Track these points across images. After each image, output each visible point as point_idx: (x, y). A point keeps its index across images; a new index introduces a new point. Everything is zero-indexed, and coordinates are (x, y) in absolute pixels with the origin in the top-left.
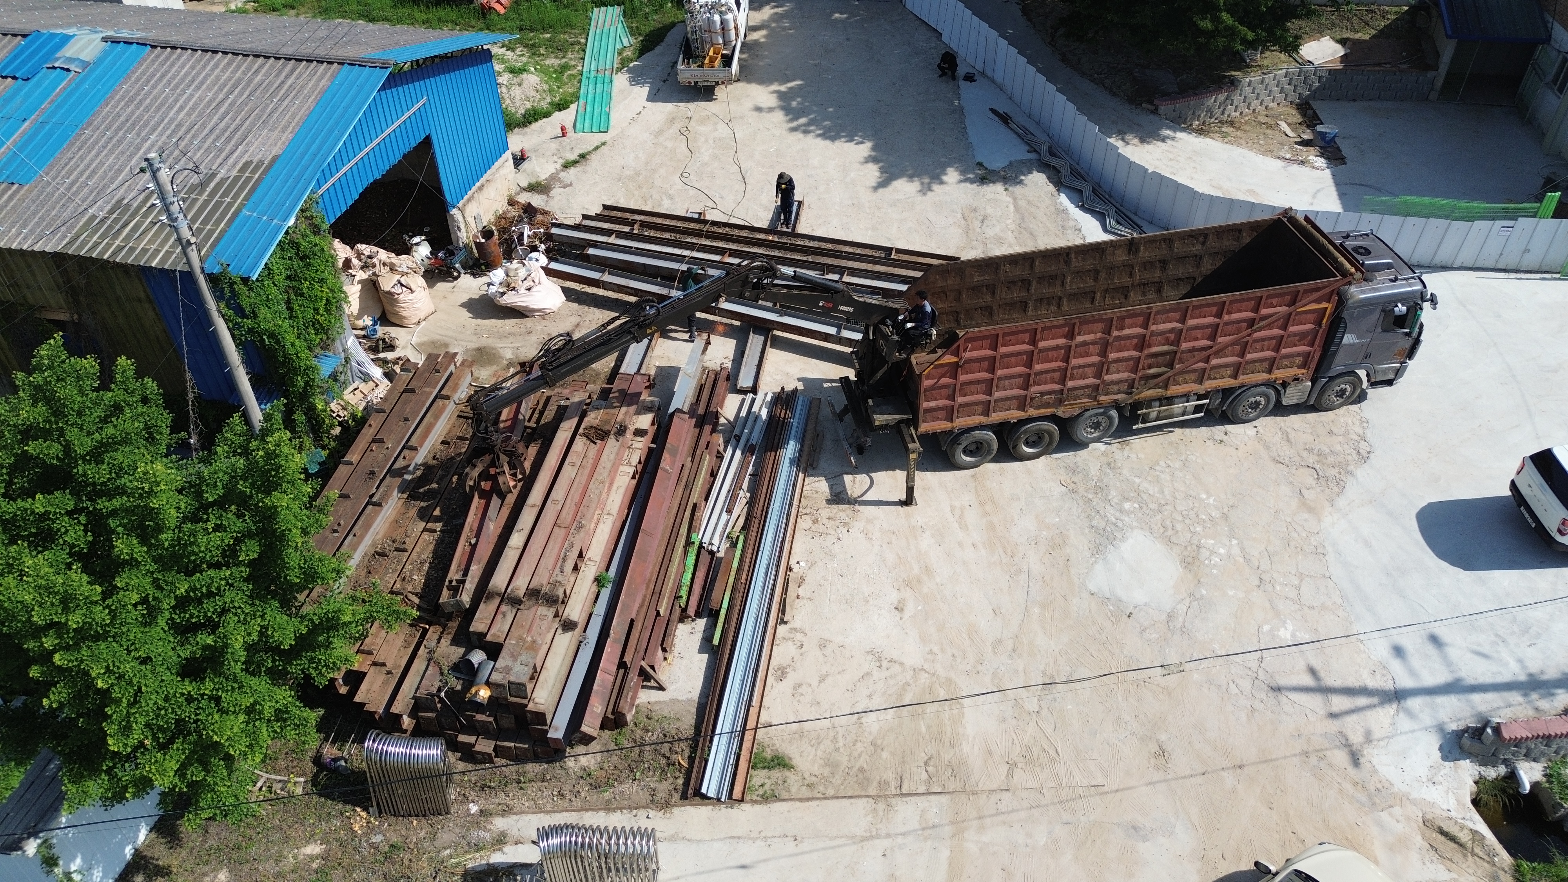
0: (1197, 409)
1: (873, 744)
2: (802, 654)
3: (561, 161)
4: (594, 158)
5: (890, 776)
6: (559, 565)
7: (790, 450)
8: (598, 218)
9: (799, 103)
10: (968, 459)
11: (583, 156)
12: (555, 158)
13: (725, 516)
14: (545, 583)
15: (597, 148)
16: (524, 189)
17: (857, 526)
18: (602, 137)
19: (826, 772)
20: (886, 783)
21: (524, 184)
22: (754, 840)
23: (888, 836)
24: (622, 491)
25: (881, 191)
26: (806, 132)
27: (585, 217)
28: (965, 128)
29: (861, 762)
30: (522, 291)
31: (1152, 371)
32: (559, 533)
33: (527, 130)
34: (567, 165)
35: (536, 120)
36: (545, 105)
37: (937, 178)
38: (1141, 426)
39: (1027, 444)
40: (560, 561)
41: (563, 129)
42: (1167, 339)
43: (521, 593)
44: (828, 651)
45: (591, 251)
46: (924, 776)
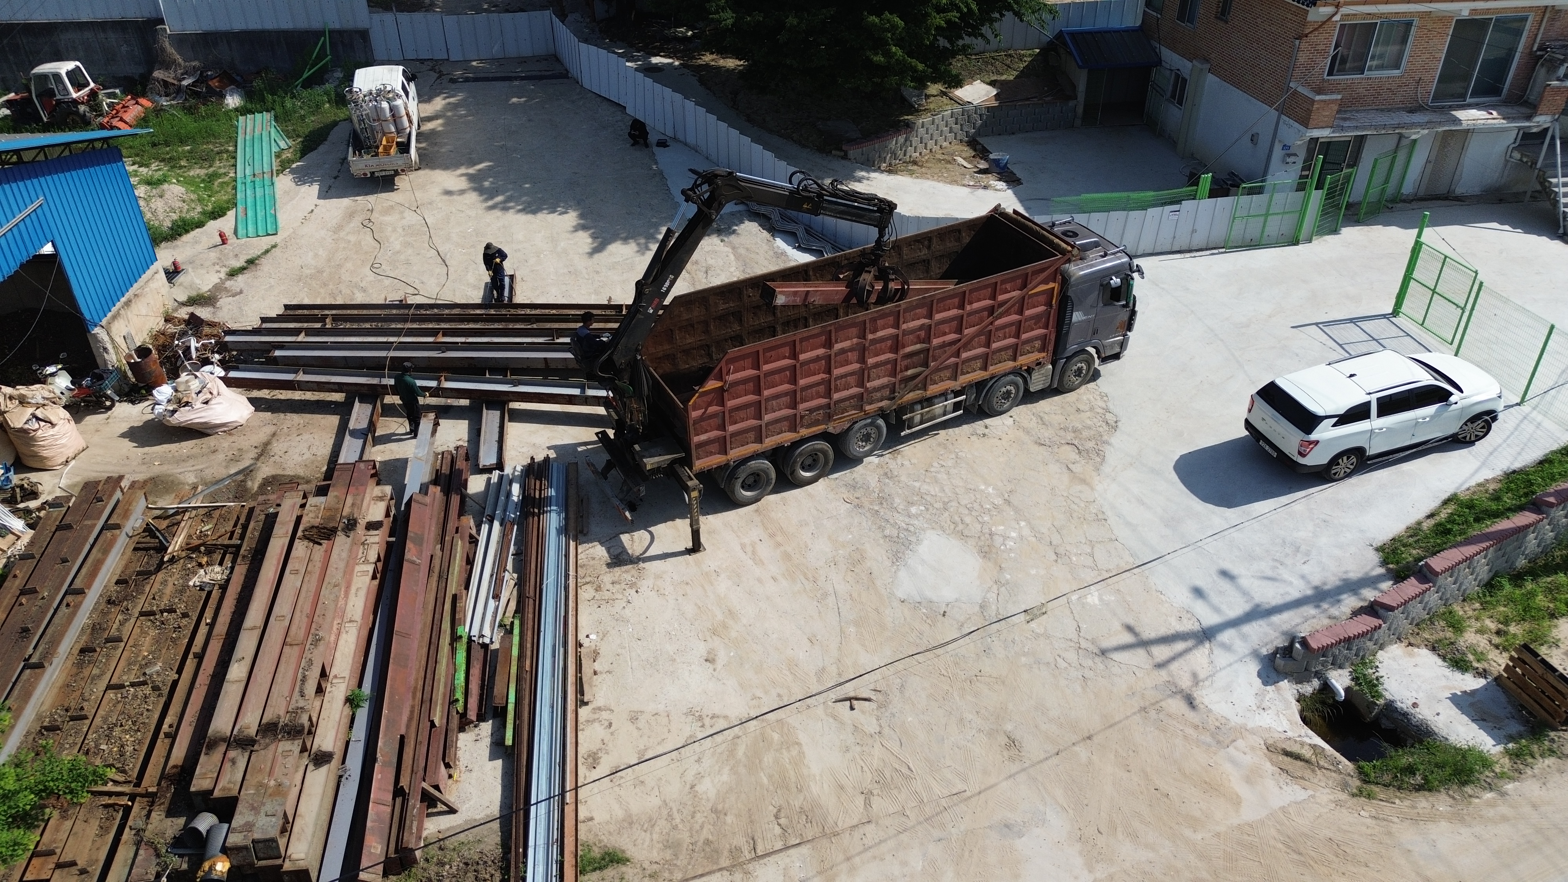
0: (957, 406)
2: (612, 734)
3: (224, 270)
4: (266, 264)
5: (740, 841)
6: (297, 689)
7: (553, 520)
8: (279, 319)
9: (492, 183)
10: (748, 494)
11: (251, 262)
12: (217, 267)
13: (492, 603)
14: (282, 713)
15: (267, 252)
16: (183, 304)
17: (645, 585)
18: (271, 240)
19: (668, 855)
20: (739, 849)
21: (183, 298)
24: (362, 594)
26: (505, 209)
27: (264, 320)
28: (669, 190)
29: (705, 834)
30: (198, 405)
31: (910, 372)
32: (291, 654)
33: (176, 243)
34: (233, 273)
35: (187, 232)
36: (195, 214)
37: (651, 238)
38: (908, 431)
39: (804, 469)
40: (298, 683)
41: (222, 235)
42: (918, 337)
43: (252, 731)
44: (642, 723)
45: (278, 353)
46: (778, 830)
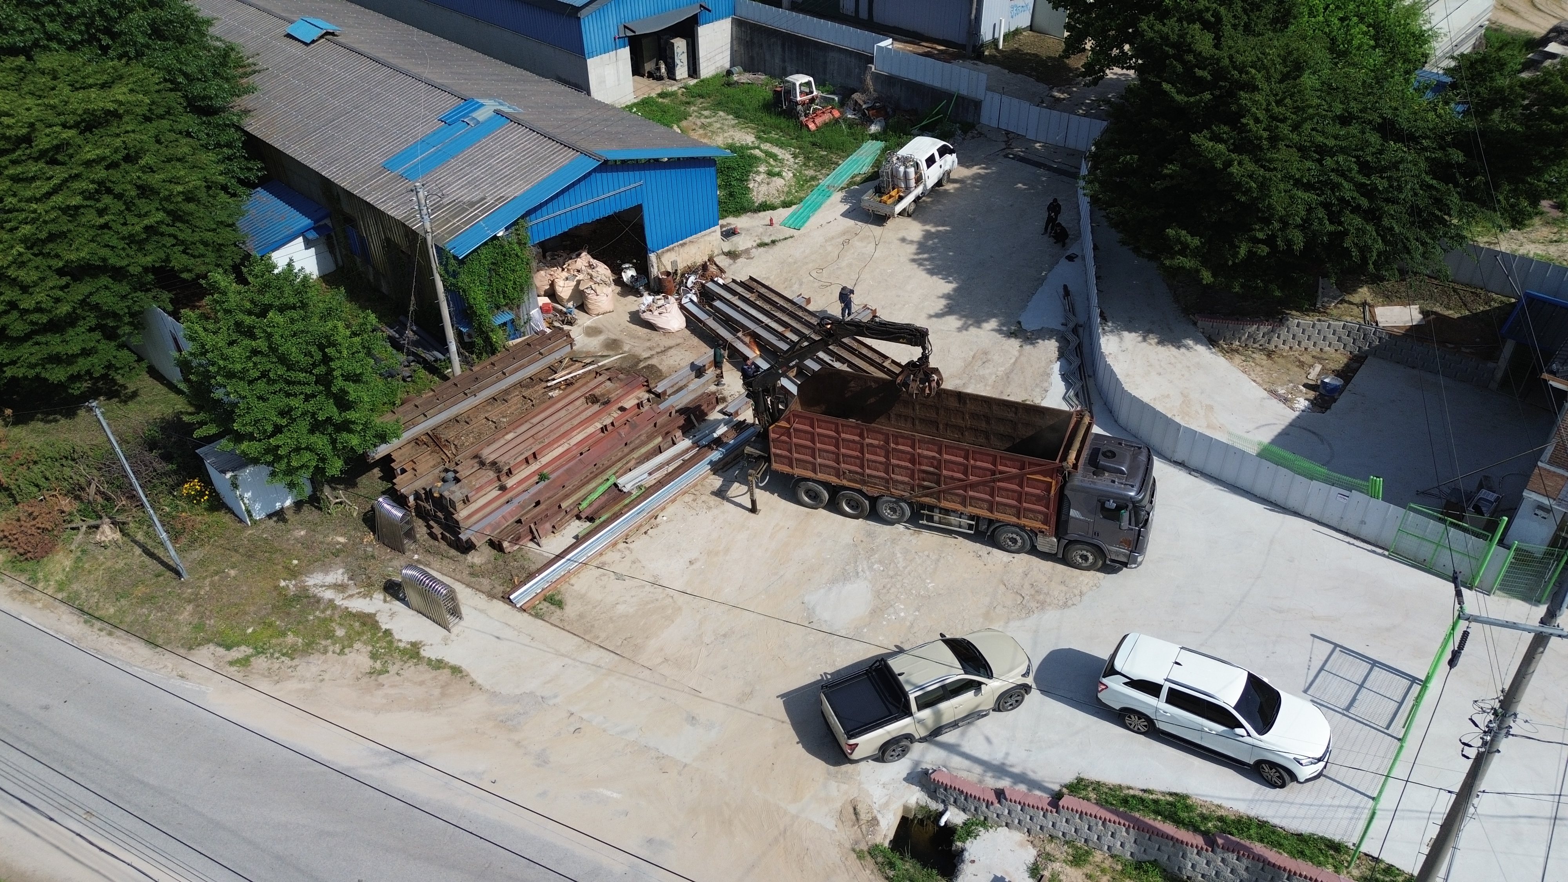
1: (611, 618)
3: (759, 241)
4: (780, 245)
5: (603, 635)
7: (715, 456)
8: (742, 284)
9: (934, 243)
10: (806, 499)
11: (774, 242)
12: (756, 238)
13: (645, 476)
14: (505, 461)
15: (786, 239)
16: (724, 253)
17: (715, 512)
18: (792, 232)
19: (576, 618)
20: (598, 637)
21: (726, 250)
22: (515, 630)
23: (574, 659)
25: (934, 319)
26: (920, 265)
27: (734, 281)
28: (1033, 294)
29: (597, 622)
30: (656, 313)
31: (926, 483)
32: (531, 440)
33: (756, 215)
34: (762, 245)
35: (764, 210)
36: (777, 202)
37: (978, 323)
38: (925, 522)
39: (848, 504)
41: (771, 220)
42: (932, 463)
43: (489, 462)
45: (718, 304)
46: (619, 644)
